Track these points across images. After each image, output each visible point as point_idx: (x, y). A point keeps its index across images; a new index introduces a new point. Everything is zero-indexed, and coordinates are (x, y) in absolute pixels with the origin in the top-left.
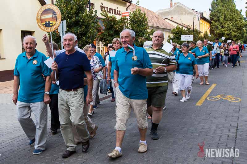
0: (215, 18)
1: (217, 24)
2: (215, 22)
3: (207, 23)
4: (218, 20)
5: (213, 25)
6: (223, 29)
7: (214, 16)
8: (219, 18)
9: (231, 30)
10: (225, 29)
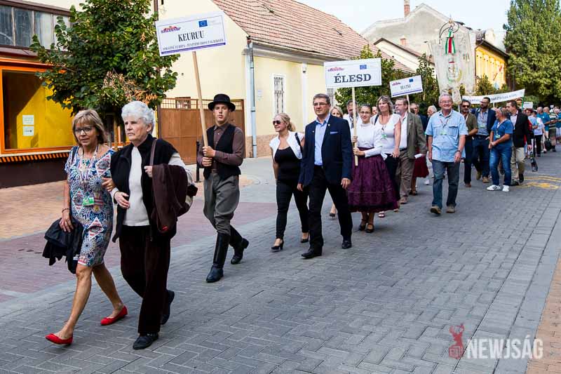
1: (521, 60)
3: (498, 58)
6: (536, 74)
10: (540, 73)
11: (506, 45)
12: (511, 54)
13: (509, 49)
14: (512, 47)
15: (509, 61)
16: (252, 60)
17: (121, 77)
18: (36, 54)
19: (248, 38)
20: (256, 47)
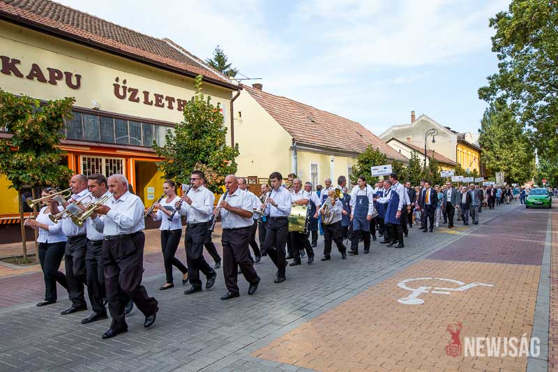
0: (487, 144)
1: (489, 153)
2: (487, 151)
3: (472, 151)
4: (491, 148)
5: (483, 156)
6: (498, 163)
7: (486, 141)
8: (492, 144)
9: (510, 163)
10: (501, 162)
11: (480, 143)
12: (483, 149)
13: (482, 145)
14: (483, 145)
15: (482, 154)
16: (296, 154)
17: (204, 166)
18: (155, 151)
19: (293, 140)
20: (298, 146)
